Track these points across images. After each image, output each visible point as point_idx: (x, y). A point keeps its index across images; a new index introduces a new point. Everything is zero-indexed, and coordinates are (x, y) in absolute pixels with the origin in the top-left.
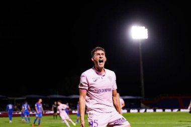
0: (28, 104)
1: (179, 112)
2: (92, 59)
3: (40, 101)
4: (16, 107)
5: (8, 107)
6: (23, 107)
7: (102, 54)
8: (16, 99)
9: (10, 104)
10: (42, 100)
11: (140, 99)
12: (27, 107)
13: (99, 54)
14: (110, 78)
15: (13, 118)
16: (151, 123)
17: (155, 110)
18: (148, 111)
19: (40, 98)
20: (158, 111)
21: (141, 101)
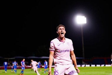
0: (16, 62)
1: (105, 67)
2: (57, 32)
3: (24, 60)
4: (9, 64)
5: (5, 64)
6: (13, 64)
7: (63, 29)
8: (9, 59)
9: (6, 62)
10: (25, 59)
11: (82, 59)
12: (16, 64)
13: (61, 29)
14: (68, 43)
15: (7, 70)
16: (88, 73)
17: (91, 66)
18: (87, 66)
19: (24, 58)
20: (92, 66)
21: (83, 60)
